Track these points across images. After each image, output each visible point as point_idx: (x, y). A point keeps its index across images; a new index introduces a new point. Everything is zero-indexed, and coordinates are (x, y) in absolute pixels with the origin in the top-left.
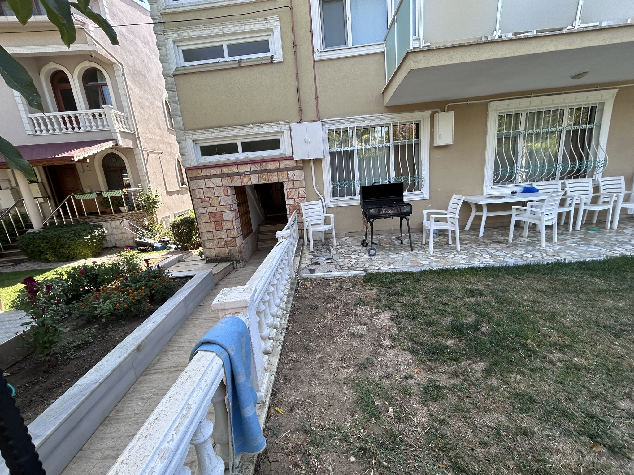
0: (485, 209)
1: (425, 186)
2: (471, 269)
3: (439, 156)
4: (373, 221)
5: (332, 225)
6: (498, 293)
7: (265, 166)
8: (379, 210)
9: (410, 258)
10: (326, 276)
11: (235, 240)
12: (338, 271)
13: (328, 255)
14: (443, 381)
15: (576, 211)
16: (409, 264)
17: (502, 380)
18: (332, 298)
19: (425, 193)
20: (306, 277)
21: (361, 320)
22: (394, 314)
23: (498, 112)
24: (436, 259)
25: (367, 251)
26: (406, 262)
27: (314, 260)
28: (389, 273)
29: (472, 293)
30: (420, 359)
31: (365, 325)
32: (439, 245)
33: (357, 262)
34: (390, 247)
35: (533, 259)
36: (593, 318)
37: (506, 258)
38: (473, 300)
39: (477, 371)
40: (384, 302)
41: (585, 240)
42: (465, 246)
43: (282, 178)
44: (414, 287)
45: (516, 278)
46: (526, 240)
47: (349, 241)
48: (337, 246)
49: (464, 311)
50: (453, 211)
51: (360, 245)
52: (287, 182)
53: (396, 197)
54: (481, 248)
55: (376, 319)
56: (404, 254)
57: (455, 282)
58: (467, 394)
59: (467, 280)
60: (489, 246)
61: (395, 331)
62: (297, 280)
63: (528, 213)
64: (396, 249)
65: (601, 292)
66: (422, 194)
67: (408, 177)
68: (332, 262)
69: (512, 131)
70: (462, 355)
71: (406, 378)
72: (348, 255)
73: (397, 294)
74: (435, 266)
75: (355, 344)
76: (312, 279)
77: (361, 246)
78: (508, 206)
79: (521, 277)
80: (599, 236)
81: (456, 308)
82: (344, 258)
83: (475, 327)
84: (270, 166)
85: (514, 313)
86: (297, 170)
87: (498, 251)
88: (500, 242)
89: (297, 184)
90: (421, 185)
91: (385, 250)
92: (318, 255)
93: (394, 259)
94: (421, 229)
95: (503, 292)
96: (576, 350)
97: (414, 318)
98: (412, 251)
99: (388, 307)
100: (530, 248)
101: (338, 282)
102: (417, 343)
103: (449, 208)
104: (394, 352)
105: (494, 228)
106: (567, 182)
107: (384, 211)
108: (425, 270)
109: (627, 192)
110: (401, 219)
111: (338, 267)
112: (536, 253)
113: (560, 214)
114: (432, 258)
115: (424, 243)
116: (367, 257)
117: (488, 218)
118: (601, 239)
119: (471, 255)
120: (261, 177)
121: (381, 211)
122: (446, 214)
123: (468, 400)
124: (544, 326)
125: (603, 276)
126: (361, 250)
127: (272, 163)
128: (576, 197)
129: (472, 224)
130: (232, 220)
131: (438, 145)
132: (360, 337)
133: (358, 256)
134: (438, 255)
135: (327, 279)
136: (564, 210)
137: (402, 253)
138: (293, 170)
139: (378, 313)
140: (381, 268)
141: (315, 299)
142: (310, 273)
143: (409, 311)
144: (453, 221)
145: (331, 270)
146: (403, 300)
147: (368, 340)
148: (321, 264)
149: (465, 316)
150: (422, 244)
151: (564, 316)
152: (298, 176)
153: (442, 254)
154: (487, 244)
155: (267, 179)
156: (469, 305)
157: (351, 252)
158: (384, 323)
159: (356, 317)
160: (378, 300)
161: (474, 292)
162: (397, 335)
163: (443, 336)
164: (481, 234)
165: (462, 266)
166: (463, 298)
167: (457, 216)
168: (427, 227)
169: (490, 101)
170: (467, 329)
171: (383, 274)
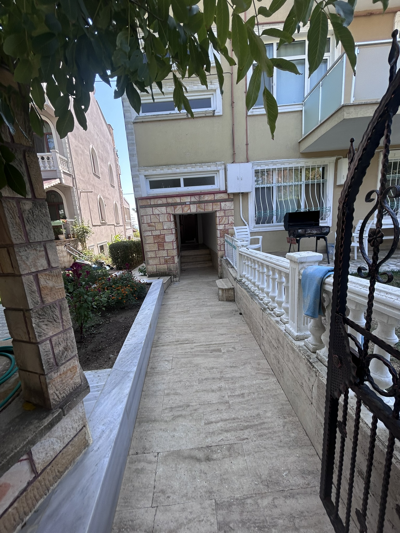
1: (329, 216)
4: (300, 239)
5: (260, 245)
7: (203, 198)
8: (305, 230)
11: (174, 258)
19: (328, 222)
43: (216, 207)
52: (220, 211)
66: (326, 223)
69: (397, 175)
84: (207, 198)
86: (228, 201)
89: (228, 213)
98: (329, 263)
103: (356, 230)
107: (309, 231)
110: (318, 239)
120: (199, 207)
121: (307, 231)
127: (209, 195)
130: (173, 242)
131: (339, 184)
138: (225, 202)
152: (229, 206)
155: (204, 208)
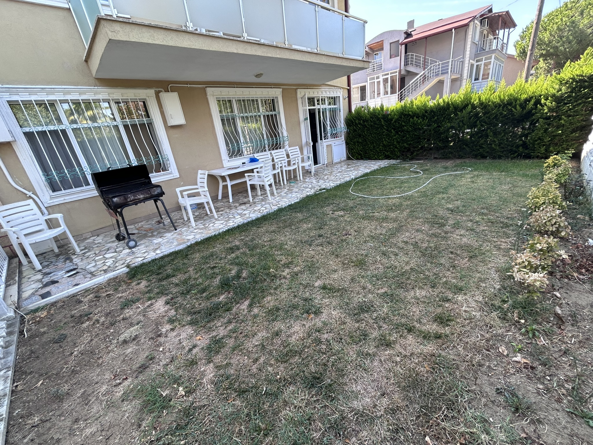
0: (228, 179)
1: (171, 165)
2: (228, 230)
3: (177, 136)
4: (122, 211)
5: (63, 228)
6: (249, 243)
8: (124, 197)
9: (175, 238)
10: (72, 293)
12: (89, 280)
13: (69, 265)
14: (222, 332)
15: (282, 171)
16: (175, 244)
17: (260, 307)
18: (86, 315)
19: (173, 172)
20: (37, 306)
21: (133, 321)
22: (169, 297)
23: (215, 97)
24: (200, 231)
25: (125, 244)
26: (172, 243)
27: (46, 280)
28: (156, 259)
29: (232, 250)
30: (200, 325)
31: (138, 324)
32: (200, 218)
33: (116, 261)
34: (152, 233)
35: (267, 210)
36: (299, 239)
37: (250, 214)
38: (233, 255)
39: (244, 310)
40: (156, 290)
41: (290, 191)
42: (221, 213)
44: (184, 264)
45: (259, 228)
46: (260, 197)
47: (99, 240)
48: (81, 250)
49: (228, 266)
50: (202, 185)
51: (115, 241)
53: (143, 180)
54: (233, 211)
55: (150, 311)
56: (168, 235)
57: (218, 246)
58: (240, 331)
59: (227, 241)
60: (238, 208)
61: (173, 313)
62: (19, 317)
63: (256, 178)
64: (159, 233)
65: (301, 221)
66: (171, 173)
67: (151, 158)
68: (78, 273)
69: (230, 114)
70: (232, 303)
71: (190, 350)
72: (102, 257)
73: (168, 277)
74: (199, 237)
75: (129, 350)
76: (47, 305)
77: (117, 241)
78: (241, 174)
79: (262, 225)
80: (296, 186)
81: (222, 267)
82: (96, 261)
83: (238, 276)
85: (260, 254)
87: (245, 210)
88: (245, 203)
90: (167, 165)
91: (147, 237)
92: (52, 271)
93: (159, 243)
94: (179, 208)
95: (252, 241)
96: (294, 263)
97: (188, 292)
98: (176, 230)
99: (161, 293)
100: (263, 203)
101: (92, 293)
102: (195, 313)
103: (198, 183)
104: (175, 334)
105: (239, 193)
106: (273, 152)
107: (131, 197)
108: (191, 245)
109: (301, 156)
110: (156, 201)
111: (90, 276)
112: (267, 206)
113: (274, 175)
114: (195, 231)
115: (186, 219)
116: (128, 251)
117: (232, 186)
118: (297, 188)
119: (226, 219)
121: (128, 198)
122: (198, 189)
123: (241, 335)
124: (278, 255)
125: (301, 211)
126: (118, 246)
128: (279, 163)
129: (222, 193)
131: (172, 125)
132: (134, 339)
133: (115, 254)
134: (201, 227)
135: (74, 296)
136: (276, 172)
137: (167, 234)
139: (152, 304)
140: (146, 257)
141: (59, 328)
142: (43, 298)
143: (183, 288)
144: (204, 193)
145: (78, 283)
146: (175, 280)
147: (145, 338)
148: (60, 281)
149: (230, 270)
150: (184, 220)
151: (286, 244)
153: (204, 225)
154: (237, 207)
156: (231, 260)
157: (104, 252)
158: (160, 311)
159: (125, 321)
160: (149, 292)
161: (233, 249)
162: (175, 316)
163: (215, 295)
164: (231, 200)
165: (221, 231)
166: (226, 256)
167: (206, 189)
168: (183, 204)
169: (206, 87)
170: (232, 281)
171: (149, 262)
